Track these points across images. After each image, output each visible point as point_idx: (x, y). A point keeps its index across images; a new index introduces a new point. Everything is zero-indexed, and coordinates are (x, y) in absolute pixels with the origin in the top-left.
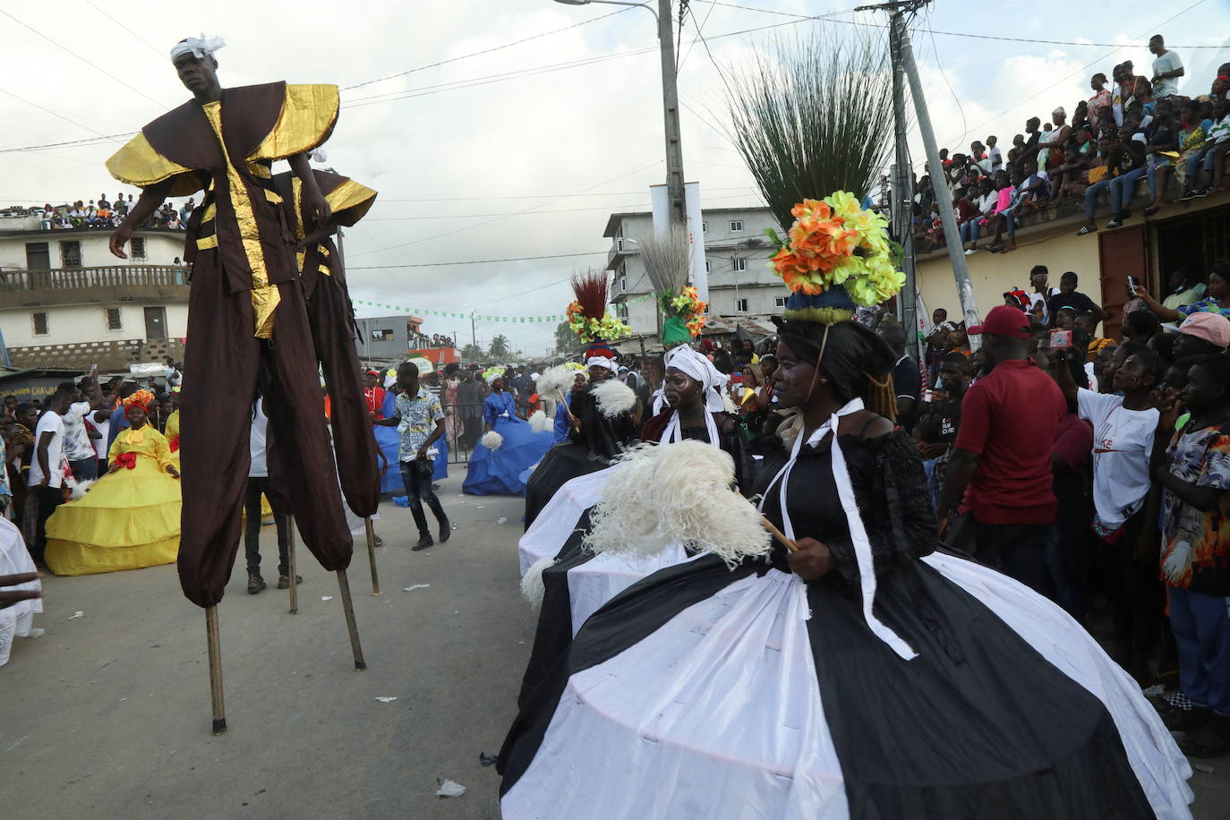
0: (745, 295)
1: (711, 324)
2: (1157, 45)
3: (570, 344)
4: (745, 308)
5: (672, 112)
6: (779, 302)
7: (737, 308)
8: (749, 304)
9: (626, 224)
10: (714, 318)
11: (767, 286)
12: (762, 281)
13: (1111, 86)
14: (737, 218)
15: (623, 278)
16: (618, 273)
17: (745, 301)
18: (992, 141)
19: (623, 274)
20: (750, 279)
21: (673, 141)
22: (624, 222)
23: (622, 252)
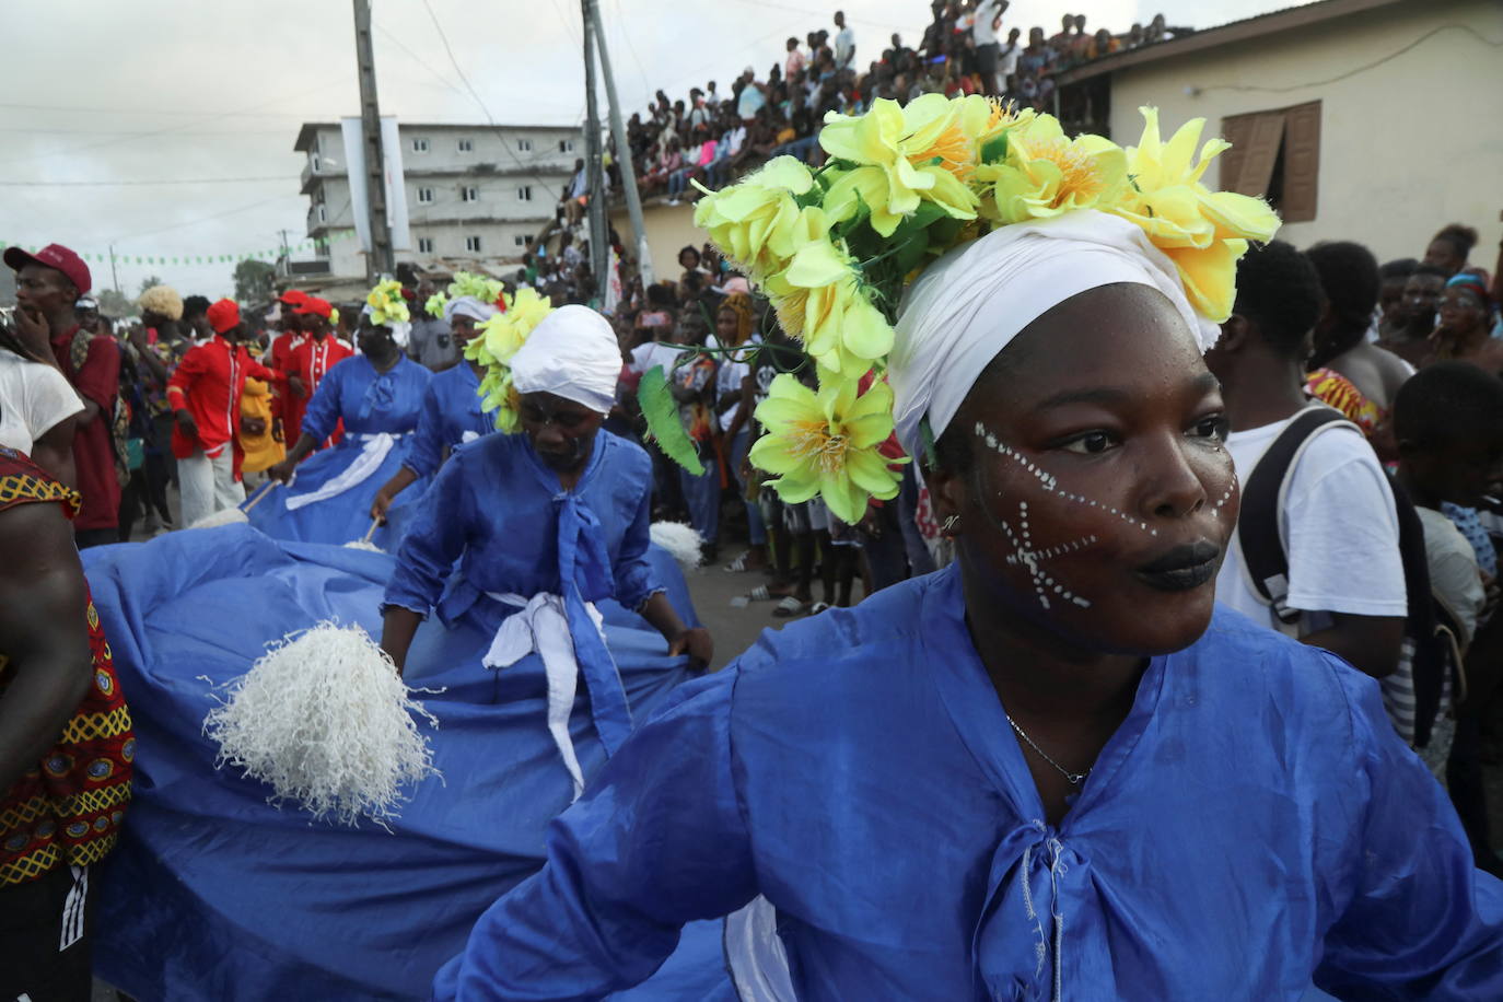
0: (477, 231)
1: (431, 267)
2: (839, 19)
3: (255, 290)
4: (477, 248)
5: (364, 36)
6: (518, 242)
7: (466, 247)
8: (483, 243)
9: (324, 139)
10: (436, 261)
11: (503, 222)
12: (497, 215)
13: (804, 49)
14: (466, 137)
15: (321, 207)
16: (315, 200)
17: (477, 240)
18: (712, 86)
19: (321, 201)
20: (483, 213)
21: (366, 69)
22: (320, 135)
23: (318, 173)
